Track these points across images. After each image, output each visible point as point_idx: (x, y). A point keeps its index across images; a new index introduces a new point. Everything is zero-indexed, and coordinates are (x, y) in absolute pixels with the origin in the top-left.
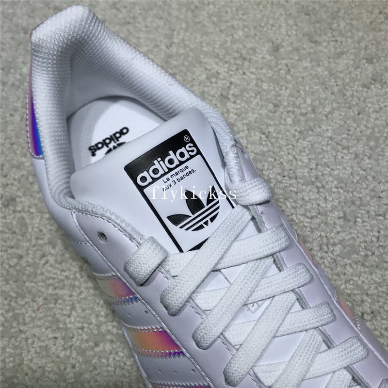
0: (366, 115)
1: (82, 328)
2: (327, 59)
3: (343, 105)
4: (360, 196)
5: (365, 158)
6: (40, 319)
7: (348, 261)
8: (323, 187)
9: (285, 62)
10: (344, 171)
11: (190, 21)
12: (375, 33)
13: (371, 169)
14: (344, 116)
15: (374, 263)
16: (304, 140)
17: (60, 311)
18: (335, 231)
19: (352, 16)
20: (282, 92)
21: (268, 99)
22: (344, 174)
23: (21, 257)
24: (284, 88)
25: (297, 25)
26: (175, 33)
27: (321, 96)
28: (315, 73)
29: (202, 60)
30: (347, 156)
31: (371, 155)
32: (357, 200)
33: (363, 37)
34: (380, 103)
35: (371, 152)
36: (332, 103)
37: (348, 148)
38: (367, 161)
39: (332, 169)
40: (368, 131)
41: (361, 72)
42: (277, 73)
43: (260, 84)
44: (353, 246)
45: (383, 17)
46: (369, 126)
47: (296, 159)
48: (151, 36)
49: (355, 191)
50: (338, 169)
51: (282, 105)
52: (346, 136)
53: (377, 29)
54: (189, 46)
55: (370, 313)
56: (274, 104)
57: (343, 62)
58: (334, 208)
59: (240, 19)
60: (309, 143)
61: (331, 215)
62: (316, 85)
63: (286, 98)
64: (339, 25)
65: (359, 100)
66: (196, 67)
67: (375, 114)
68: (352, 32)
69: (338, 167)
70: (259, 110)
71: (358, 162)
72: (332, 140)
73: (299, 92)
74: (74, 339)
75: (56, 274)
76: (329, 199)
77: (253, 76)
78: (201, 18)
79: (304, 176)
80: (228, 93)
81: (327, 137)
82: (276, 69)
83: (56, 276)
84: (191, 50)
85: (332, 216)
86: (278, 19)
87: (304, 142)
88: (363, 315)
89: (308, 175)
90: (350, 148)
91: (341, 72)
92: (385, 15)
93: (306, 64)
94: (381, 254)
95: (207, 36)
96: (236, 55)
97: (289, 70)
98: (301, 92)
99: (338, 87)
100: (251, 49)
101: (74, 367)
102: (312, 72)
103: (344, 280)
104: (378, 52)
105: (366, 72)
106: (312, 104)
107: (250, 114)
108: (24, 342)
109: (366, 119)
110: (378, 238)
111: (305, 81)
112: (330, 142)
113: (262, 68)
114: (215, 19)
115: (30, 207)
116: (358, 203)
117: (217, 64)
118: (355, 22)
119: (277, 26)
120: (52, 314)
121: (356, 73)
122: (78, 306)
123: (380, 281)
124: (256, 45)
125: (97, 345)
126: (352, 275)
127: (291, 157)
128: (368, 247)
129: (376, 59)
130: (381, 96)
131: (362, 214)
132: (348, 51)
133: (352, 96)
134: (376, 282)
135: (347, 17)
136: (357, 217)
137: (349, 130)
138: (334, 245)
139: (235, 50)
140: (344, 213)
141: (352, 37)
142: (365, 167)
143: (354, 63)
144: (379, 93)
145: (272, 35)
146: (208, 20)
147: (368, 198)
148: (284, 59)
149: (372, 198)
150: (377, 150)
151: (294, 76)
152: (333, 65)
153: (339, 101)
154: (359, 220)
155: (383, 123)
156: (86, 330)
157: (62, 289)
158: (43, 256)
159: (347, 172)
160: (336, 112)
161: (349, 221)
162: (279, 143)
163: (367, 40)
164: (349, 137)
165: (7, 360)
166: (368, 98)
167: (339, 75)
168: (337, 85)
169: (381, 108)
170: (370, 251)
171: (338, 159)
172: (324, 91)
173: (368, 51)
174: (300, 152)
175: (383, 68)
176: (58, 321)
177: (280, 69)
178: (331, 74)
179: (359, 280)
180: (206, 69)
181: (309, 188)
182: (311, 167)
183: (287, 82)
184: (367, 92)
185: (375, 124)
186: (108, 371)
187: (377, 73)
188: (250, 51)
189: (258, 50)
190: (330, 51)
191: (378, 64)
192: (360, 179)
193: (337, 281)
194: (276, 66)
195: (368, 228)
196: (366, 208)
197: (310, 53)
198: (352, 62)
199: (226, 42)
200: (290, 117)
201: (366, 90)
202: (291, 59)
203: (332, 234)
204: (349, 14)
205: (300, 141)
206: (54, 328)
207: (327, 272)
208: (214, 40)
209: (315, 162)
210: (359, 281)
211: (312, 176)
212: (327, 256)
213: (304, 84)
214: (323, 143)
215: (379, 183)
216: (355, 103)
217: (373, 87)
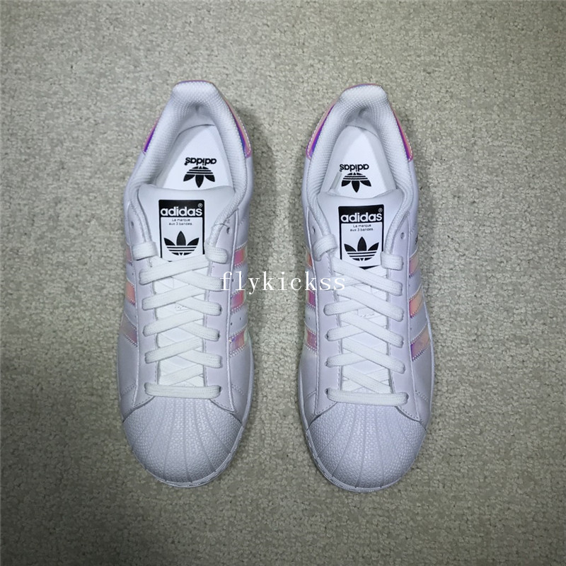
11: (288, 100)
12: (440, 113)
26: (276, 111)
45: (449, 97)
46: (428, 199)
53: (442, 109)
54: (288, 125)
66: (294, 145)
68: (422, 112)
78: (297, 96)
84: (290, 128)
95: (303, 114)
104: (441, 132)
114: (309, 97)
118: (425, 102)
129: (439, 138)
130: (440, 172)
135: (418, 96)
144: (439, 169)
146: (303, 98)
163: (433, 119)
173: (433, 131)
175: (444, 146)
187: (439, 151)
191: (440, 143)
204: (420, 94)
217: (434, 163)
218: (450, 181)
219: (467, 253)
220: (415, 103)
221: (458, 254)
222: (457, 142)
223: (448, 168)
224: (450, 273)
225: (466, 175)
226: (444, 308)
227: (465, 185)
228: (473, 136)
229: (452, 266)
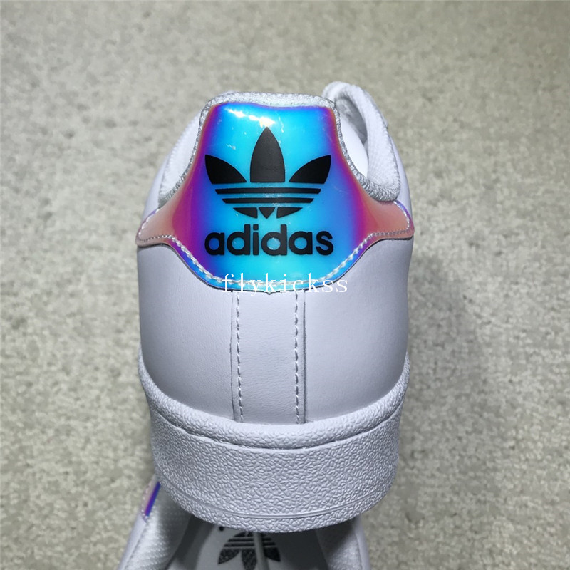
1: (97, 463)
6: (49, 452)
23: (29, 385)
38: (427, 285)
64: (405, 134)
108: (31, 477)
110: (435, 370)
115: (43, 329)
118: (424, 131)
122: (93, 439)
125: (113, 480)
147: (426, 326)
149: (431, 326)
156: (101, 464)
158: (56, 383)
165: (12, 496)
173: (437, 164)
176: (70, 454)
186: (125, 509)
201: (431, 207)
218: (464, 225)
219: (493, 320)
225: (487, 217)
226: (463, 398)
227: (487, 231)
228: (495, 171)
229: (471, 337)
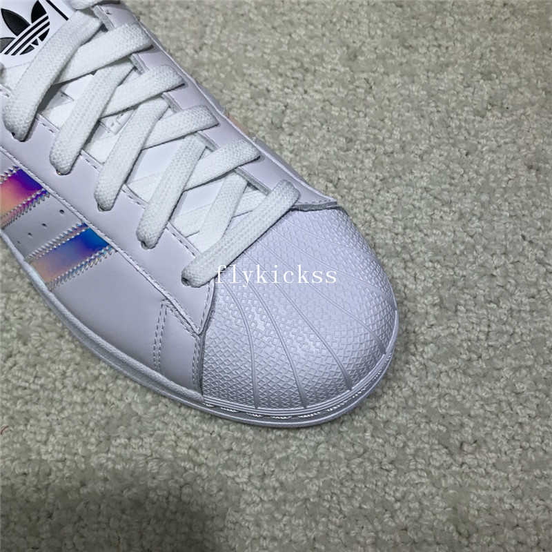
0: (478, 156)
2: (425, 73)
3: (446, 141)
4: (465, 273)
5: (474, 218)
7: (444, 368)
8: (412, 260)
9: (365, 75)
10: (442, 237)
11: (229, 12)
12: (495, 36)
13: (481, 235)
14: (446, 158)
15: (480, 371)
16: (388, 192)
17: (32, 436)
18: (426, 324)
19: (463, 10)
20: (358, 121)
21: (338, 131)
22: (442, 241)
24: (361, 114)
25: (383, 22)
26: (208, 30)
27: (415, 127)
28: (408, 93)
29: (245, 71)
30: (448, 217)
31: (482, 214)
32: (459, 280)
33: (478, 40)
34: (498, 139)
35: (483, 210)
36: (429, 137)
37: (449, 204)
39: (425, 235)
40: (480, 180)
41: (473, 93)
42: (353, 92)
43: (327, 108)
44: (451, 345)
45: (508, 12)
46: (481, 172)
47: (376, 220)
48: (172, 34)
49: (456, 266)
50: (435, 234)
51: (358, 140)
52: (447, 186)
53: (499, 30)
54: (227, 50)
55: (473, 442)
56: (346, 138)
57: (447, 77)
58: (427, 291)
59: (302, 10)
60: (394, 196)
61: (422, 301)
62: (408, 111)
63: (365, 130)
65: (469, 133)
66: (236, 81)
67: (491, 154)
68: (462, 34)
69: (435, 231)
70: (325, 147)
71: (464, 225)
72: (427, 192)
73: (383, 120)
74: (52, 477)
75: (27, 381)
76: (420, 277)
77: (317, 96)
78: (246, 8)
79: (386, 244)
80: (281, 121)
81: (421, 188)
82: (351, 87)
83: (27, 385)
84: (230, 56)
85: (424, 303)
86: (357, 12)
87: (388, 195)
88: (462, 444)
89: (391, 242)
90: (453, 205)
91: (444, 92)
92: (511, 9)
93: (394, 79)
94: (491, 359)
95: (254, 35)
96: (295, 64)
97: (371, 88)
98: (386, 121)
99: (440, 115)
100: (317, 55)
101: (50, 516)
102: (403, 92)
103: (437, 395)
104: (499, 64)
105: (480, 93)
106: (401, 139)
107: (313, 152)
109: (477, 162)
111: (392, 105)
112: (425, 194)
113: (331, 85)
114: (266, 10)
116: (460, 284)
117: (267, 77)
119: (356, 22)
120: (21, 439)
121: (466, 93)
123: (487, 396)
124: (324, 50)
126: (448, 387)
127: (368, 217)
128: (473, 349)
129: (496, 73)
130: (501, 127)
131: (465, 300)
132: (456, 62)
133: (459, 128)
134: (482, 399)
136: (458, 304)
137: (453, 178)
138: (425, 343)
139: (294, 56)
140: (441, 298)
141: (462, 41)
142: (473, 233)
143: (463, 79)
144: (498, 123)
145: (347, 36)
146: (256, 12)
148: (363, 72)
150: (491, 207)
151: (377, 97)
152: (433, 82)
153: (441, 135)
154: (461, 308)
155: (501, 167)
157: (36, 403)
159: (447, 239)
160: (435, 151)
161: (447, 309)
162: (353, 195)
163: (484, 45)
164: (452, 188)
166: (481, 132)
167: (441, 96)
168: (438, 111)
169: (499, 146)
170: (476, 353)
171: (435, 220)
172: (419, 120)
174: (382, 208)
175: (506, 87)
177: (358, 87)
178: (430, 96)
179: (459, 394)
180: (251, 84)
181: (393, 261)
182: (396, 231)
183: (367, 107)
184: (481, 122)
185: (490, 169)
187: (496, 94)
188: (315, 59)
189: (326, 59)
190: (429, 61)
191: (497, 81)
192: (465, 249)
193: (427, 397)
194: (351, 82)
195: (474, 320)
196: (472, 291)
197: (401, 64)
198: (461, 78)
199: (280, 44)
200: (370, 158)
202: (374, 72)
203: (423, 329)
204: (459, 7)
205: (382, 192)
206: (24, 460)
207: (414, 383)
208: (264, 42)
209: (403, 224)
210: (458, 397)
211: (398, 244)
212: (415, 360)
213: (391, 108)
214: (414, 196)
215: (492, 256)
216: (463, 138)
217: (489, 114)
220: (449, 21)
221: (543, 270)
222: (529, 80)
223: (515, 121)
224: (530, 304)
